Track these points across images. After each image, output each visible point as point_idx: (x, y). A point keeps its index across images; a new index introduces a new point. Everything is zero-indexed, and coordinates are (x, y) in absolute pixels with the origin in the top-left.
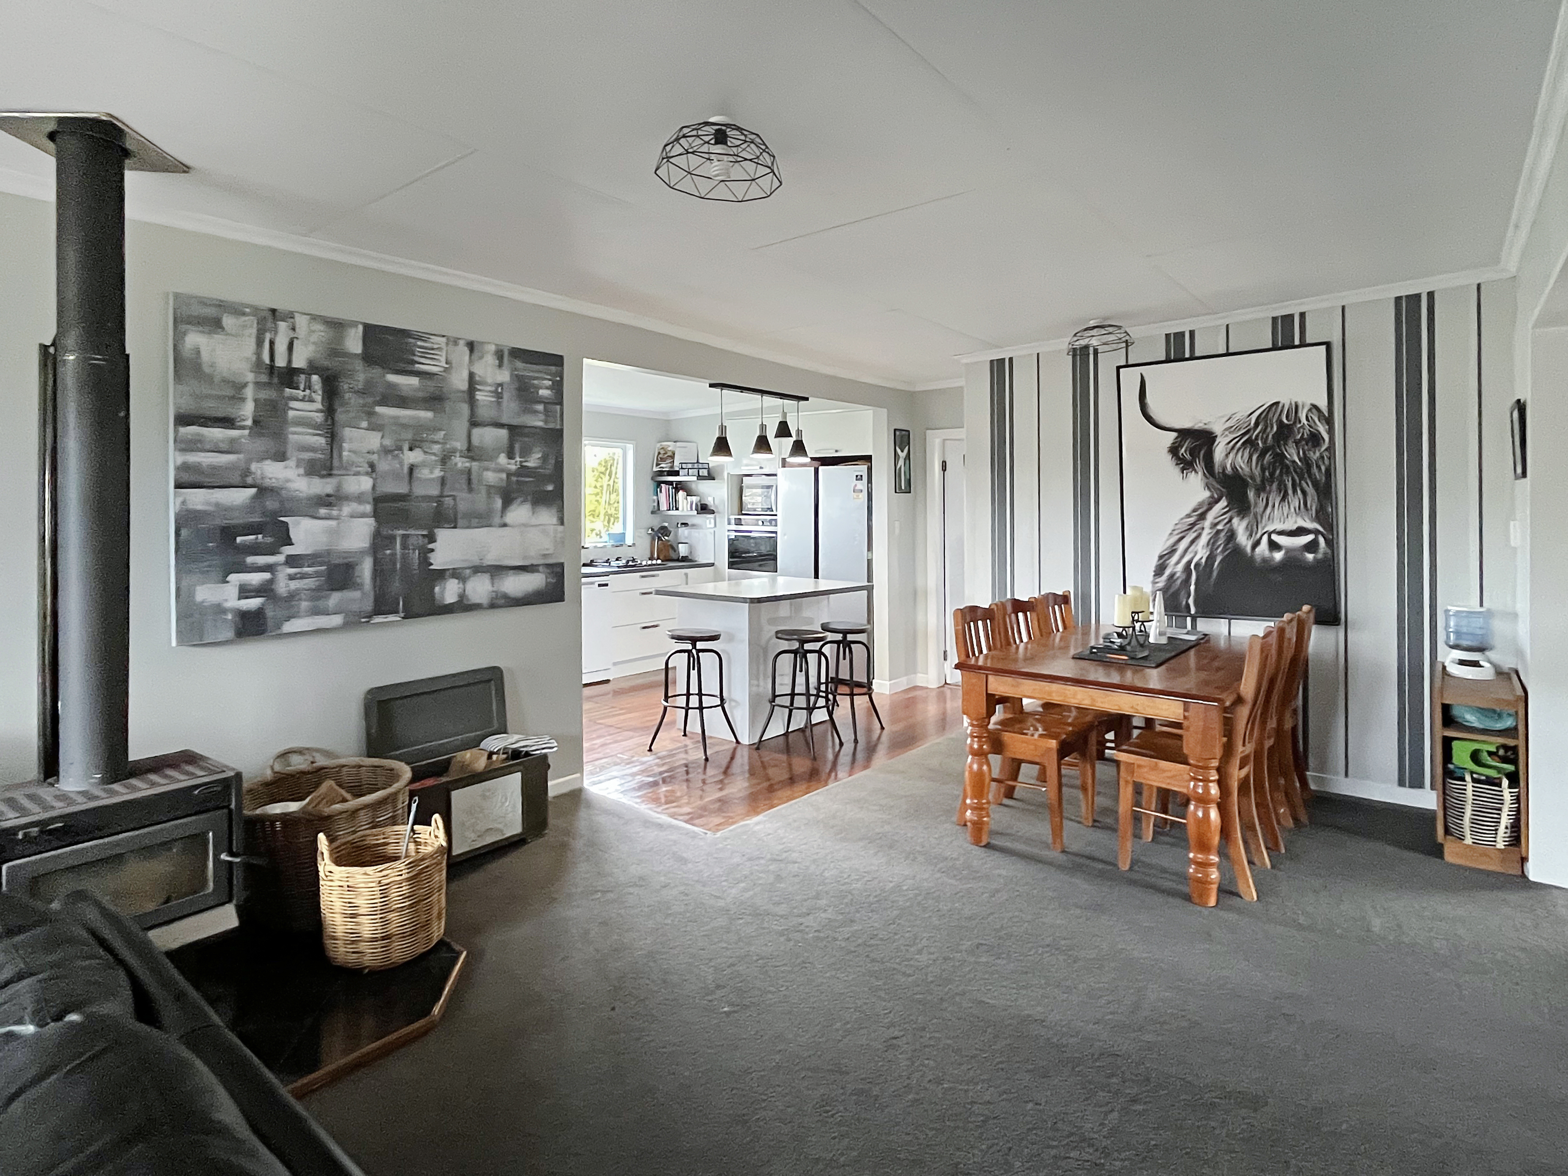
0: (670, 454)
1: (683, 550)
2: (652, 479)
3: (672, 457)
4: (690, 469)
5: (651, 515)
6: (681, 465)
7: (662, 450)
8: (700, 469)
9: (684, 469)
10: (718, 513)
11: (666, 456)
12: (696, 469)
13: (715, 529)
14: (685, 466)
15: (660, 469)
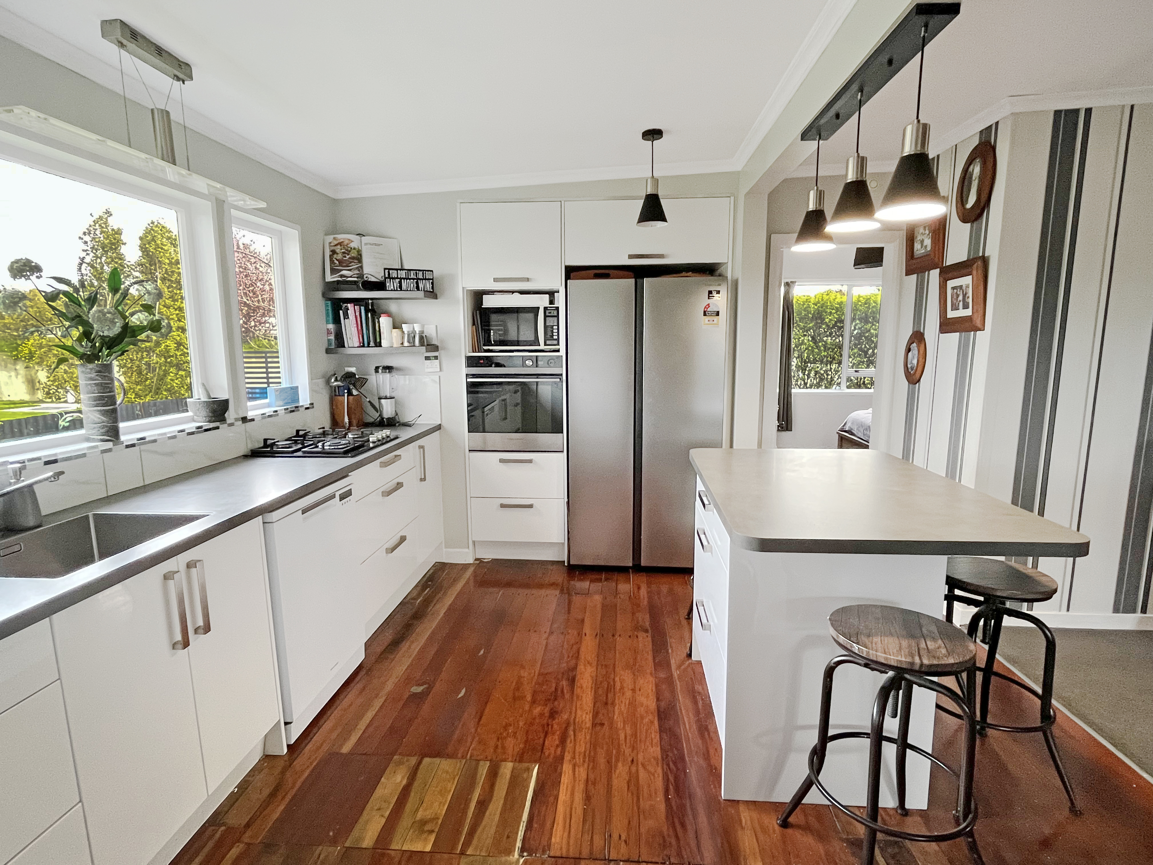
0: (354, 254)
1: (388, 409)
2: (324, 295)
3: (359, 258)
4: (404, 279)
5: (325, 355)
6: (389, 272)
7: (339, 247)
8: (420, 279)
9: (393, 278)
10: (444, 349)
11: (348, 257)
12: (413, 279)
13: (440, 374)
14: (394, 274)
15: (340, 279)
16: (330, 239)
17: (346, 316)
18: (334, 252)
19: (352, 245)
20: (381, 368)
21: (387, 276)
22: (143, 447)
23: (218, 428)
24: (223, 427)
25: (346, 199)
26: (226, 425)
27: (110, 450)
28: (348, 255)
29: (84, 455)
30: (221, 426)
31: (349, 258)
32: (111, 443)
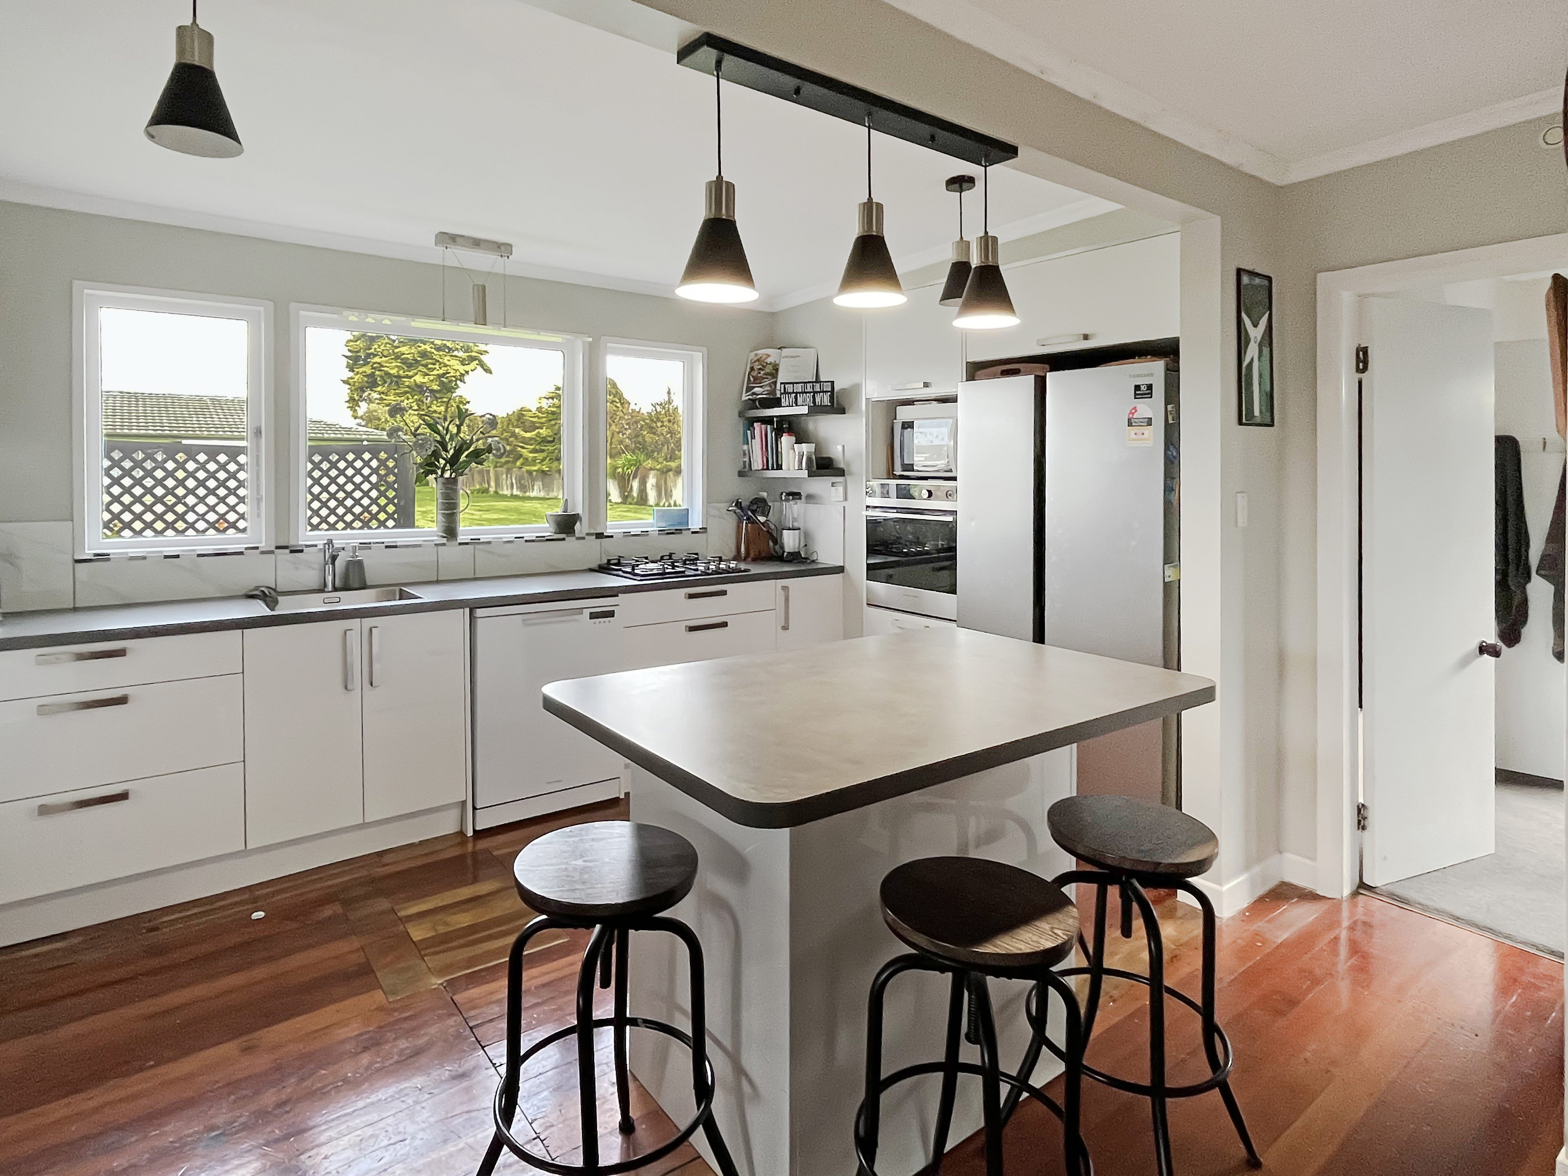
0: (769, 369)
1: (792, 541)
2: (741, 414)
3: (773, 374)
4: (800, 393)
5: (738, 477)
6: (784, 387)
7: (757, 363)
8: (817, 392)
9: (790, 393)
10: (851, 474)
11: (762, 372)
12: (810, 393)
13: (845, 504)
14: (790, 388)
15: (750, 397)
16: (752, 356)
17: (753, 437)
18: (752, 369)
19: (769, 360)
20: (784, 494)
21: (782, 391)
22: (478, 547)
23: (564, 539)
24: (570, 540)
25: (782, 311)
26: (574, 538)
27: (444, 544)
28: (763, 370)
29: (420, 546)
30: (567, 539)
31: (764, 374)
32: (445, 539)
